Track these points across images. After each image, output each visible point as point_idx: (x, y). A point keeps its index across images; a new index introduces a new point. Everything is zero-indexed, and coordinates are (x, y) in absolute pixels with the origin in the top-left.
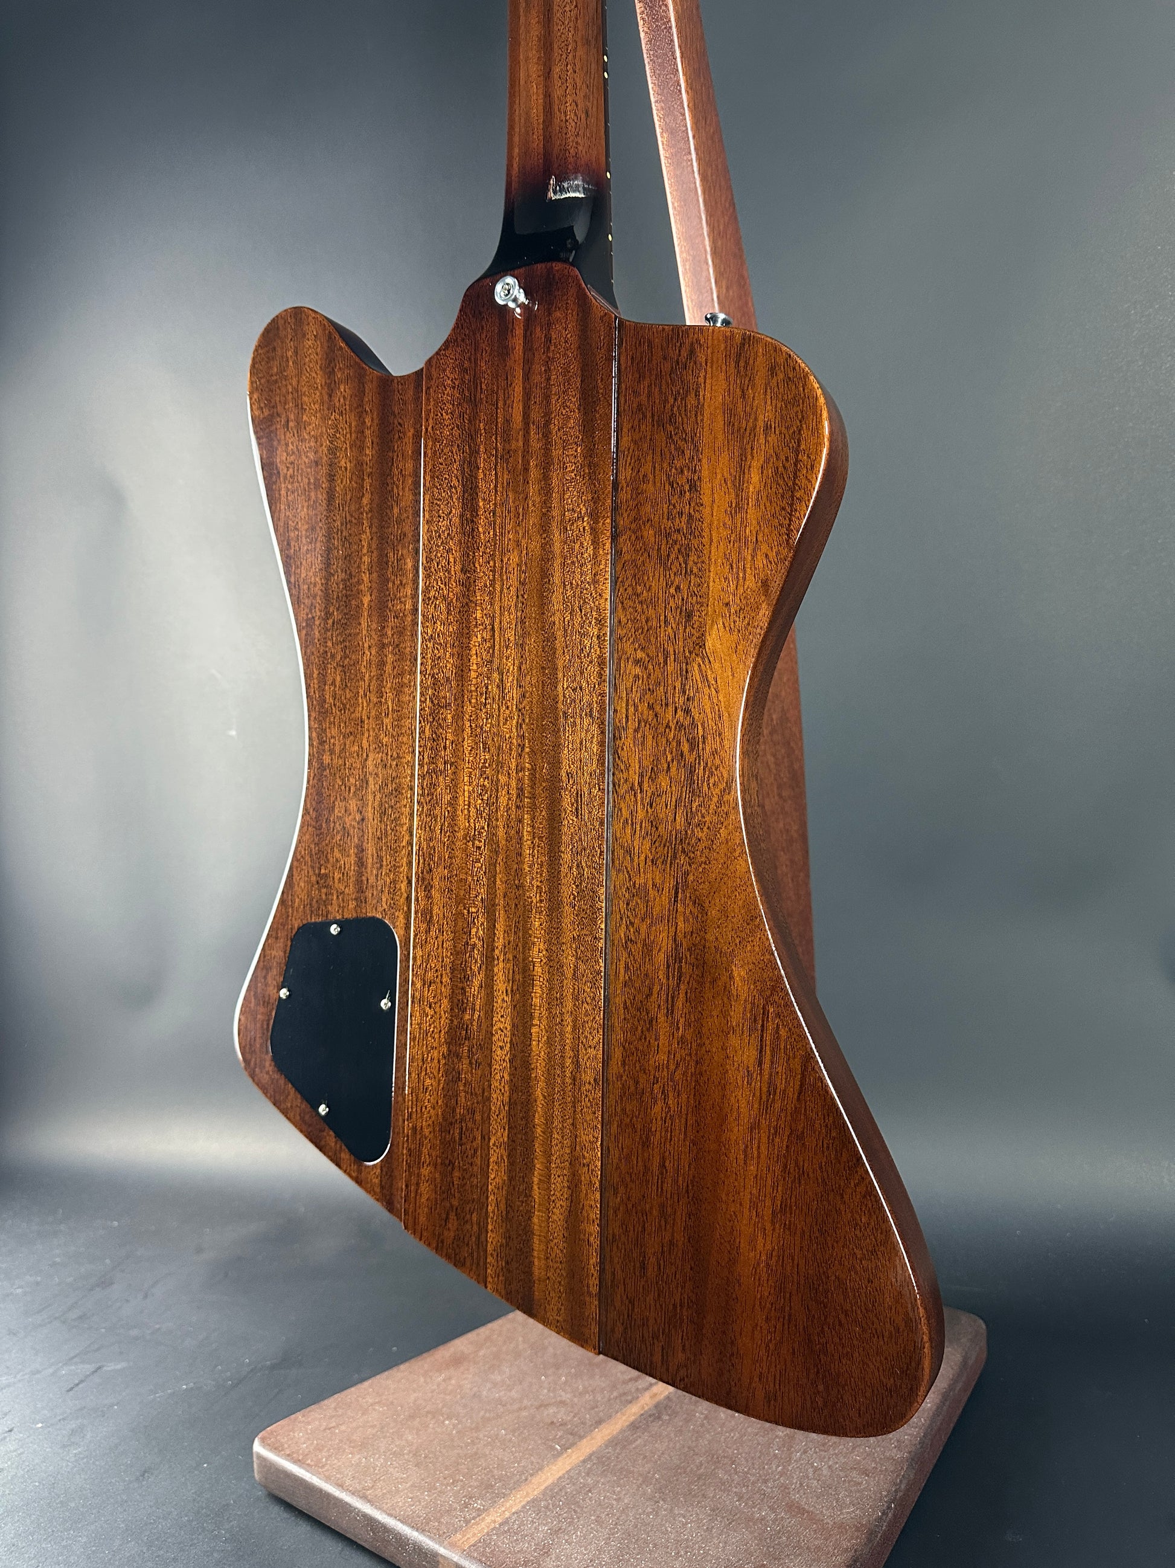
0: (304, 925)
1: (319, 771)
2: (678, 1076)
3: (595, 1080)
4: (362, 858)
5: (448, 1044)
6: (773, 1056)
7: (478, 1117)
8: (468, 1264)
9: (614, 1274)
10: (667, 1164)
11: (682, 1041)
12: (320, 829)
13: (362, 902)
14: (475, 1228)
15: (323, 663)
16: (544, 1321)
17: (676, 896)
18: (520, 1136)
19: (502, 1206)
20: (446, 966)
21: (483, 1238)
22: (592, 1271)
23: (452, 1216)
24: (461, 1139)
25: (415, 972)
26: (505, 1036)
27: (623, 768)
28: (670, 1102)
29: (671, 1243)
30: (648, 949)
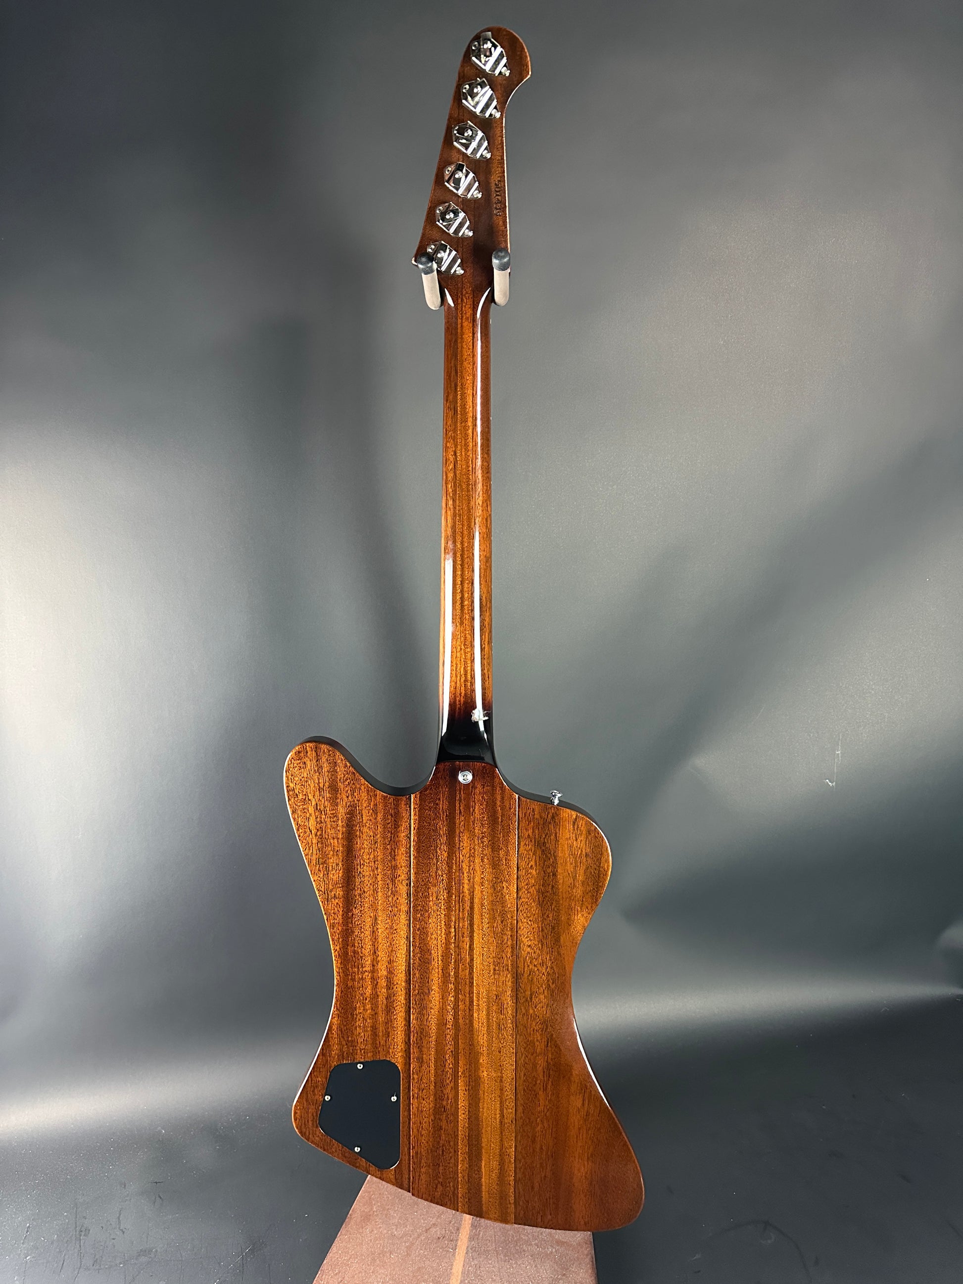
0: (338, 1065)
1: (345, 989)
2: (548, 1114)
3: (512, 1121)
4: (376, 1032)
5: (434, 1115)
6: (589, 1102)
7: (452, 1143)
8: (448, 1203)
9: (519, 1193)
10: (543, 1147)
11: (550, 1101)
12: (347, 1018)
13: (376, 1053)
14: (452, 1188)
15: (346, 934)
16: (489, 1218)
17: (548, 1044)
18: (474, 1148)
19: (466, 1178)
20: (431, 1082)
21: (456, 1192)
22: (511, 1195)
23: (439, 1186)
24: (443, 1153)
25: (414, 1085)
26: (466, 1108)
27: (522, 991)
28: (545, 1125)
29: (545, 1176)
30: (535, 1065)
